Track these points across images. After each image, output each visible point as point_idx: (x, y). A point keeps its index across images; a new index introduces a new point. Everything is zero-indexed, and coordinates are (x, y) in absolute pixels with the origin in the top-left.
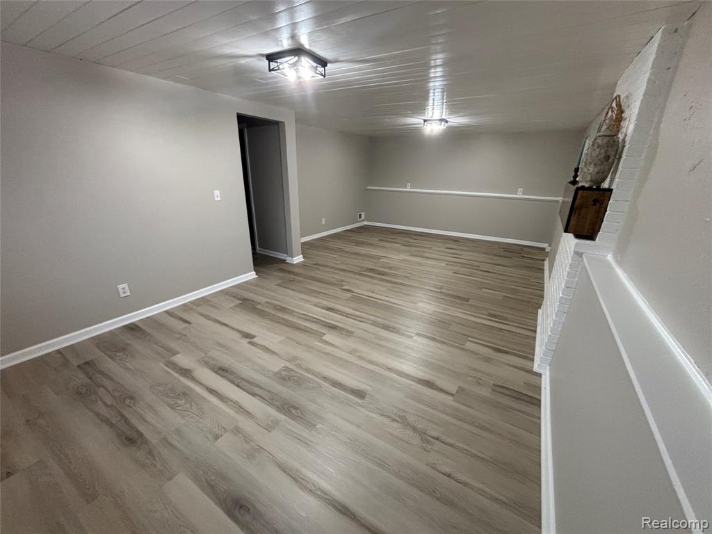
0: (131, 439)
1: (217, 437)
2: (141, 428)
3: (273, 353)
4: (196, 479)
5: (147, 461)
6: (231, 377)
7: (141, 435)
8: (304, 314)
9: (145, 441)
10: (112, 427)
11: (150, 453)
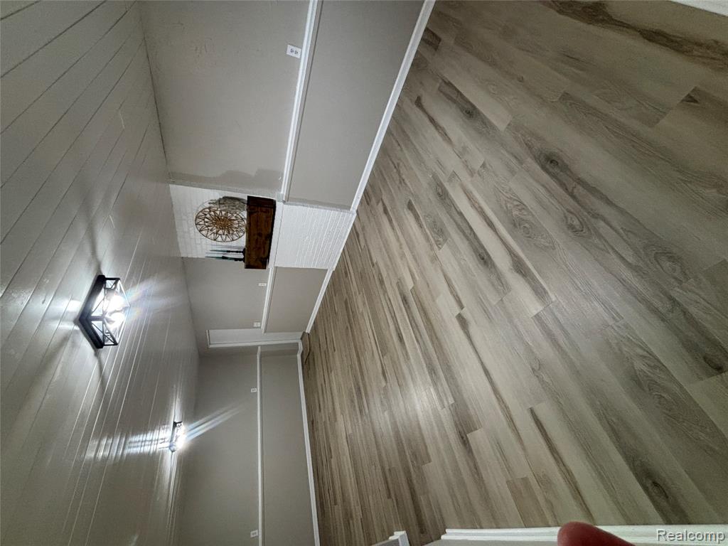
0: (551, 162)
1: (484, 166)
2: (545, 177)
3: (445, 276)
4: (493, 127)
5: (529, 139)
6: (481, 251)
7: (543, 168)
8: (417, 341)
9: (536, 159)
10: (579, 179)
11: (530, 148)
